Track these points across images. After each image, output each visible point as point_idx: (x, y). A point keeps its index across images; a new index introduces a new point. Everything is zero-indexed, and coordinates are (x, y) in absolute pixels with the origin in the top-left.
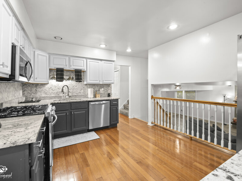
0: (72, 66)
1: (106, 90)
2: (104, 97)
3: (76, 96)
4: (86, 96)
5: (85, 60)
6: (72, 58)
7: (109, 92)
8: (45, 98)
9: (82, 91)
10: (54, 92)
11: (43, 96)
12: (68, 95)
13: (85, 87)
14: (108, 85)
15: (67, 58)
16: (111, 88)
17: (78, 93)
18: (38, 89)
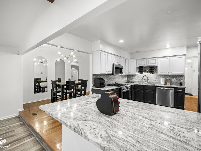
0: (148, 64)
1: (179, 80)
2: (176, 85)
3: (152, 82)
4: (159, 83)
5: (157, 59)
6: (148, 60)
7: (182, 81)
8: (136, 82)
9: (157, 79)
10: (140, 79)
11: (135, 81)
12: (147, 81)
13: (159, 76)
14: (182, 76)
15: (145, 60)
16: (185, 78)
17: (154, 80)
18: (133, 77)
